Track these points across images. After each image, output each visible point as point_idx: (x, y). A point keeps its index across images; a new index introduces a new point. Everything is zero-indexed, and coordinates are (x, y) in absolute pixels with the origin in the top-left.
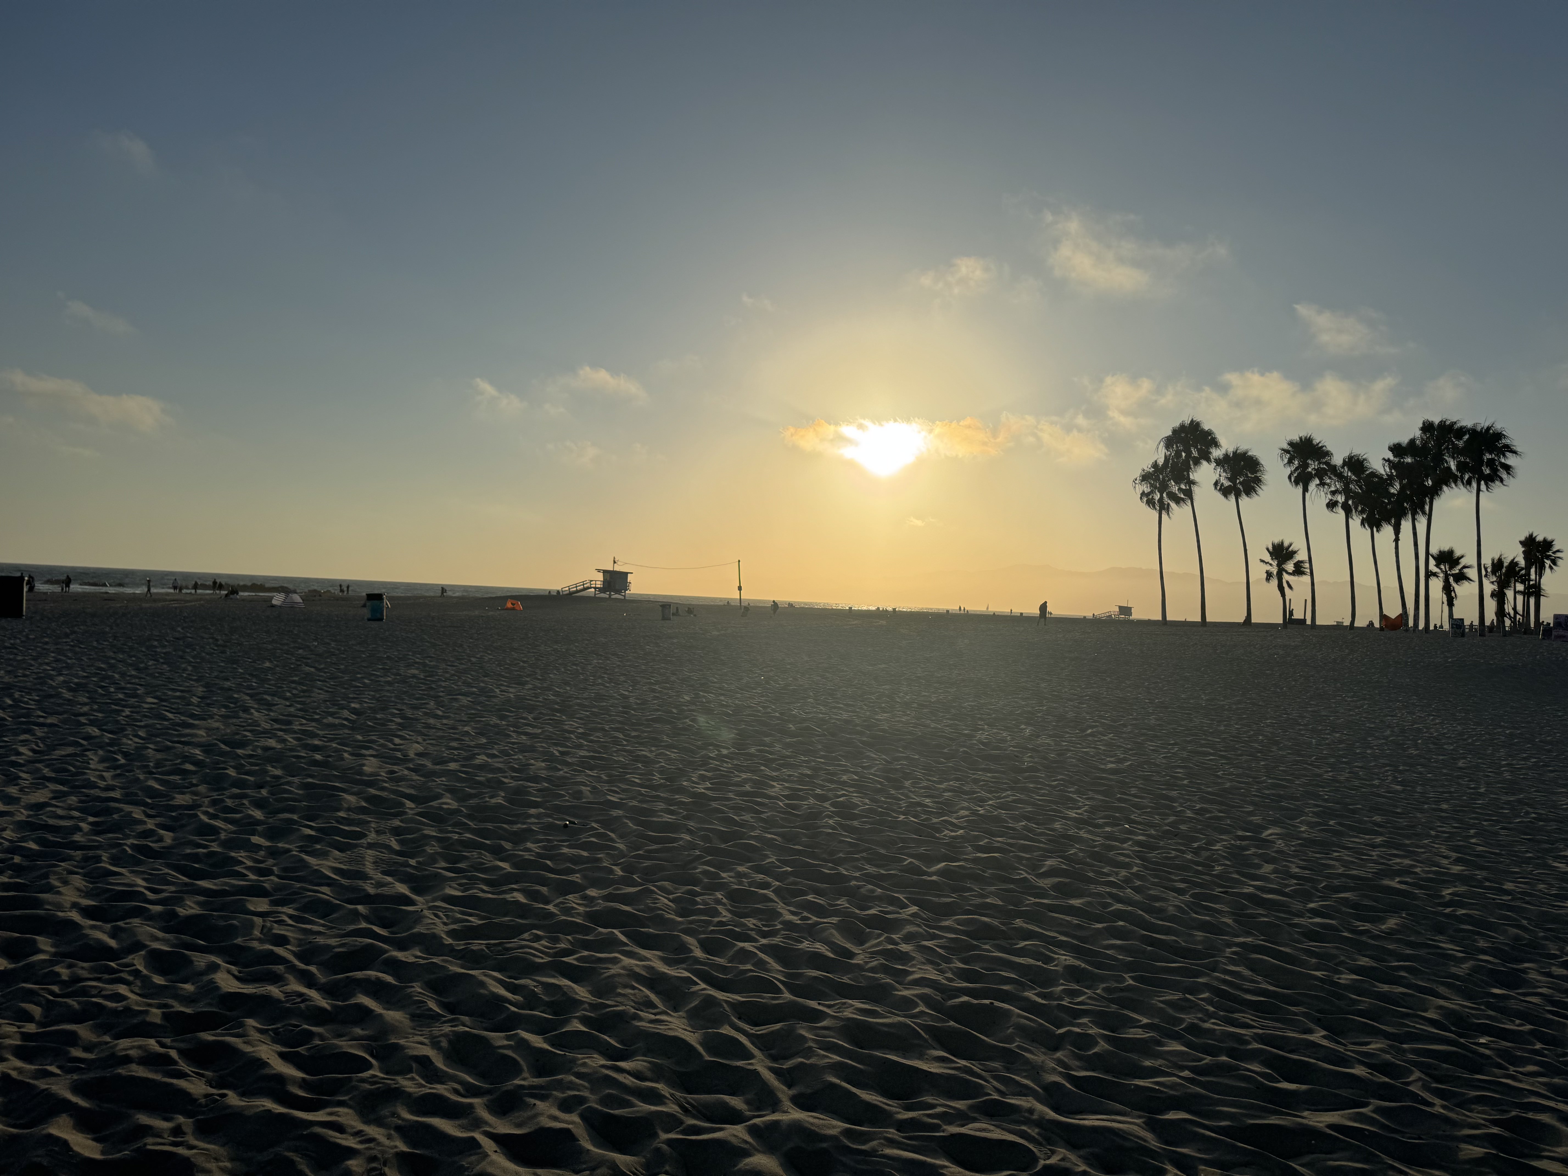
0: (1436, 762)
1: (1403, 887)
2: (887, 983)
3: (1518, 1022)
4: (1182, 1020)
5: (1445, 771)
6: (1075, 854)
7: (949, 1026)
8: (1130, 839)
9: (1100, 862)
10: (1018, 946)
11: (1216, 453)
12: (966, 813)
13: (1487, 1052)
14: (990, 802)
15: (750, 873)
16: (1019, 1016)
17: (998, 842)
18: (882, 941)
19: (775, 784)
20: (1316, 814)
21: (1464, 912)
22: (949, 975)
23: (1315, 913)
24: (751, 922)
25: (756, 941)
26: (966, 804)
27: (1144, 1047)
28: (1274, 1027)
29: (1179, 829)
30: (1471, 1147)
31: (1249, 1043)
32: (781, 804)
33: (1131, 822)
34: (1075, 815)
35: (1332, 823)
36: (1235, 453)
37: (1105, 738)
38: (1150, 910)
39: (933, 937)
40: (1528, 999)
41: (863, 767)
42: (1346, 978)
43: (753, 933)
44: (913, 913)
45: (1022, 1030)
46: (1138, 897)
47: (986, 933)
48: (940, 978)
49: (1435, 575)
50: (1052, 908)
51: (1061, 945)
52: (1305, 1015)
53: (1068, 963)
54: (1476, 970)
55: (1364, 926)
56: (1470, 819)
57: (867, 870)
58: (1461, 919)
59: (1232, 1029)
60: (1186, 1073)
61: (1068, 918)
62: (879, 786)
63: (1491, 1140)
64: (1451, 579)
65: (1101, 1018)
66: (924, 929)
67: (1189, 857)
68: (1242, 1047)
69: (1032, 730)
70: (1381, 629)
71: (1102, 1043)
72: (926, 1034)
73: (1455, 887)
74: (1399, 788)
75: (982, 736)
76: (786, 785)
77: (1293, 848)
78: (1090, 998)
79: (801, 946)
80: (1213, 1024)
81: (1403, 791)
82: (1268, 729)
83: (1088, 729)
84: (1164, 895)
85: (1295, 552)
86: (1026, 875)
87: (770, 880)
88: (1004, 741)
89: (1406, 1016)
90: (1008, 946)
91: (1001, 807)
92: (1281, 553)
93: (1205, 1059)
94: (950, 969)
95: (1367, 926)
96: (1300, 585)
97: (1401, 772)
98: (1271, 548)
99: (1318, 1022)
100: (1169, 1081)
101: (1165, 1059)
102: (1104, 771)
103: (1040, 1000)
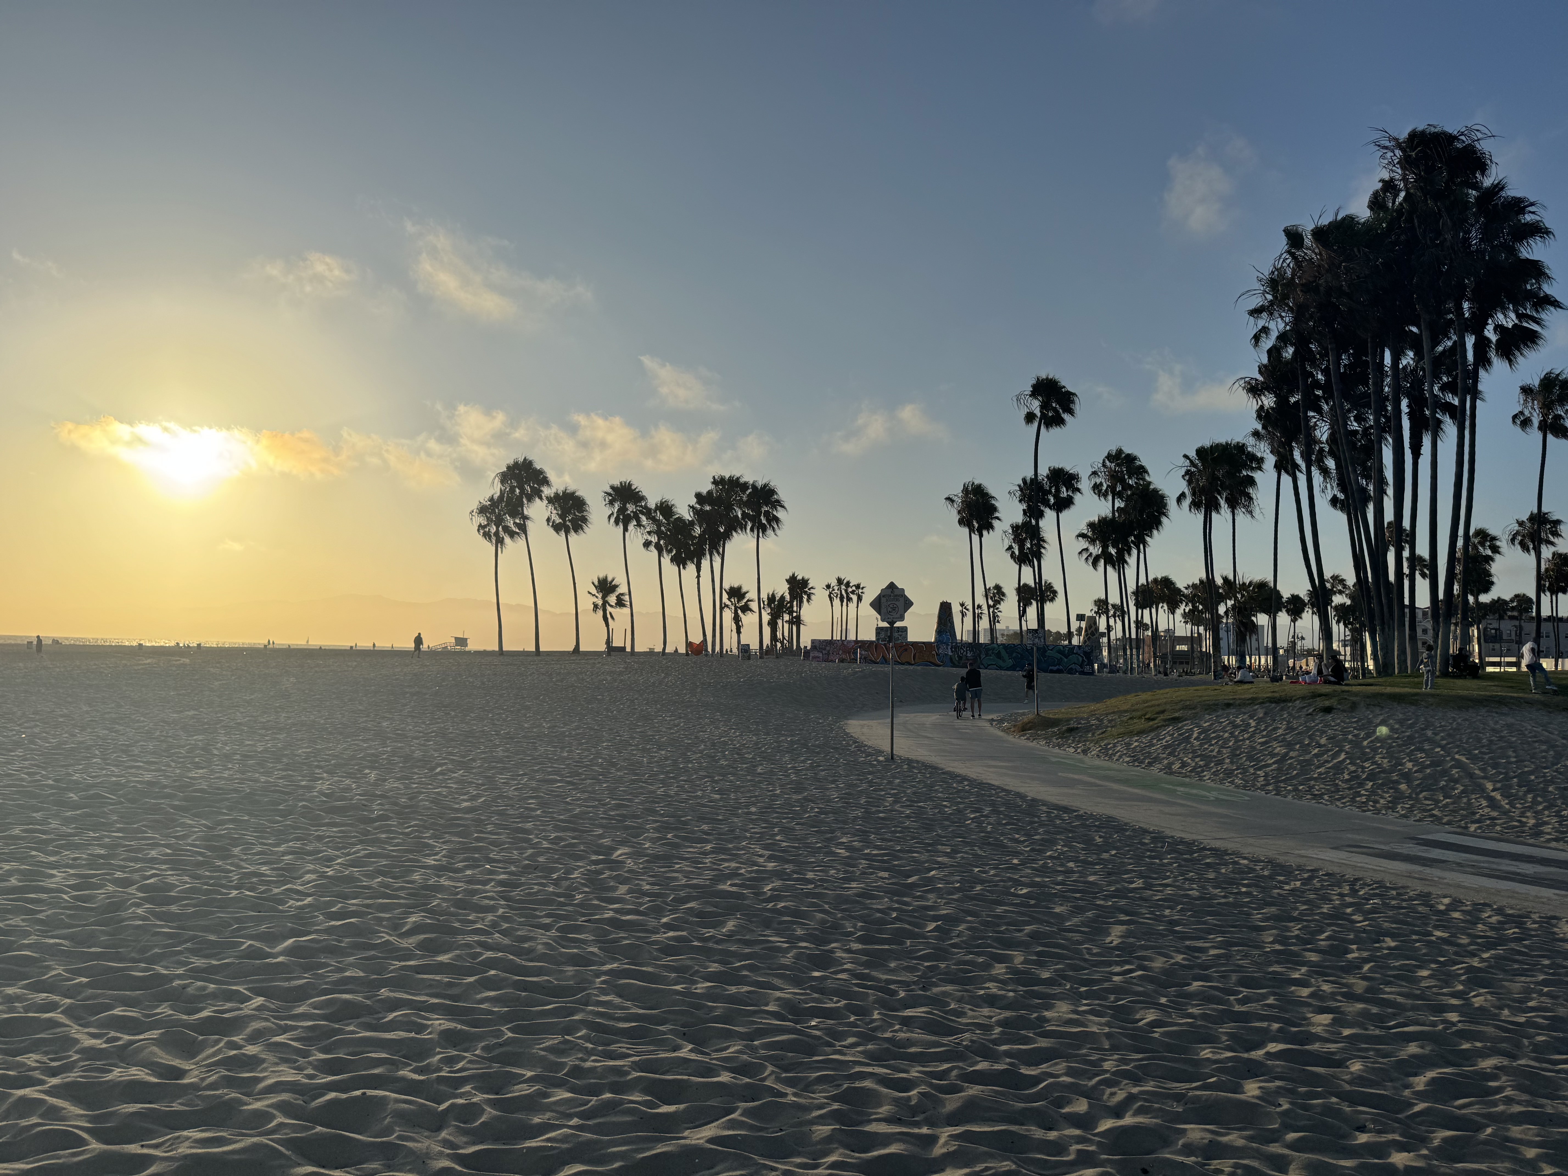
0: (741, 770)
1: (734, 889)
2: (232, 1099)
3: (835, 999)
4: (563, 1065)
5: (749, 778)
6: (438, 905)
7: (316, 1133)
8: (492, 880)
9: (465, 909)
10: (386, 1019)
11: (547, 491)
12: (313, 877)
13: (818, 1033)
14: (339, 861)
15: (25, 994)
16: (397, 1101)
17: (353, 905)
18: (222, 1048)
19: (54, 872)
20: (656, 830)
21: (783, 904)
22: (310, 1071)
23: (669, 927)
24: (31, 1059)
25: (42, 1082)
26: (311, 867)
27: (531, 1104)
28: (648, 1051)
29: (538, 861)
30: (820, 1127)
31: (628, 1073)
32: (65, 897)
33: (491, 861)
34: (433, 862)
35: (669, 836)
36: (564, 493)
37: (455, 775)
38: (519, 953)
39: (285, 1030)
40: (839, 976)
41: (176, 838)
42: (702, 986)
43: (37, 1074)
44: (259, 1006)
45: (403, 1117)
46: (506, 941)
47: (348, 1012)
48: (299, 1078)
49: (727, 606)
50: (419, 970)
51: (433, 1008)
52: (671, 1032)
53: (443, 1027)
54: (798, 957)
55: (709, 932)
56: (773, 818)
57: (194, 963)
58: (779, 912)
59: (612, 1063)
60: (575, 1121)
61: (438, 977)
62: (201, 859)
63: (835, 1116)
64: (739, 612)
65: (485, 1083)
66: (273, 1023)
67: (551, 889)
68: (623, 1079)
69: (377, 774)
70: (687, 654)
71: (489, 1109)
72: (288, 1149)
73: (773, 882)
74: (717, 796)
75: (323, 786)
76: (72, 871)
77: (641, 866)
78: (470, 1062)
79: (109, 1077)
80: (594, 1061)
81: (721, 799)
82: (605, 752)
83: (436, 768)
84: (532, 934)
85: (616, 586)
86: (387, 937)
87: (57, 998)
88: (348, 789)
89: (755, 1013)
90: (374, 1022)
91: (353, 864)
92: (605, 587)
93: (591, 1100)
94: (310, 1063)
95: (711, 932)
96: (621, 615)
97: (717, 782)
98: (596, 583)
99: (684, 1036)
100: (560, 1134)
101: (552, 1111)
102: (458, 810)
103: (416, 1077)
